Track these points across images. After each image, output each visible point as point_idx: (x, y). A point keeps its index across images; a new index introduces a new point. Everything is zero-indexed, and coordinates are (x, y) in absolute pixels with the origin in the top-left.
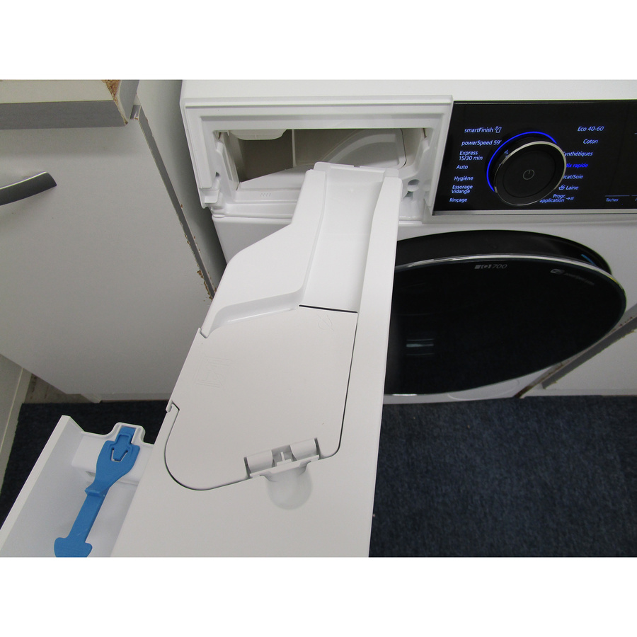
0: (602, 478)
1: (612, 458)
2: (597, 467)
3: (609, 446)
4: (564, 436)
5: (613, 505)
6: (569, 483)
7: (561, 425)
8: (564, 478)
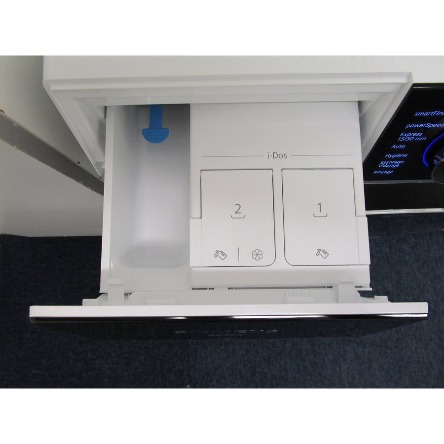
0: (430, 288)
1: (440, 273)
2: (427, 280)
3: (439, 265)
4: (407, 257)
5: (435, 306)
6: (405, 291)
7: (407, 249)
8: (403, 288)
